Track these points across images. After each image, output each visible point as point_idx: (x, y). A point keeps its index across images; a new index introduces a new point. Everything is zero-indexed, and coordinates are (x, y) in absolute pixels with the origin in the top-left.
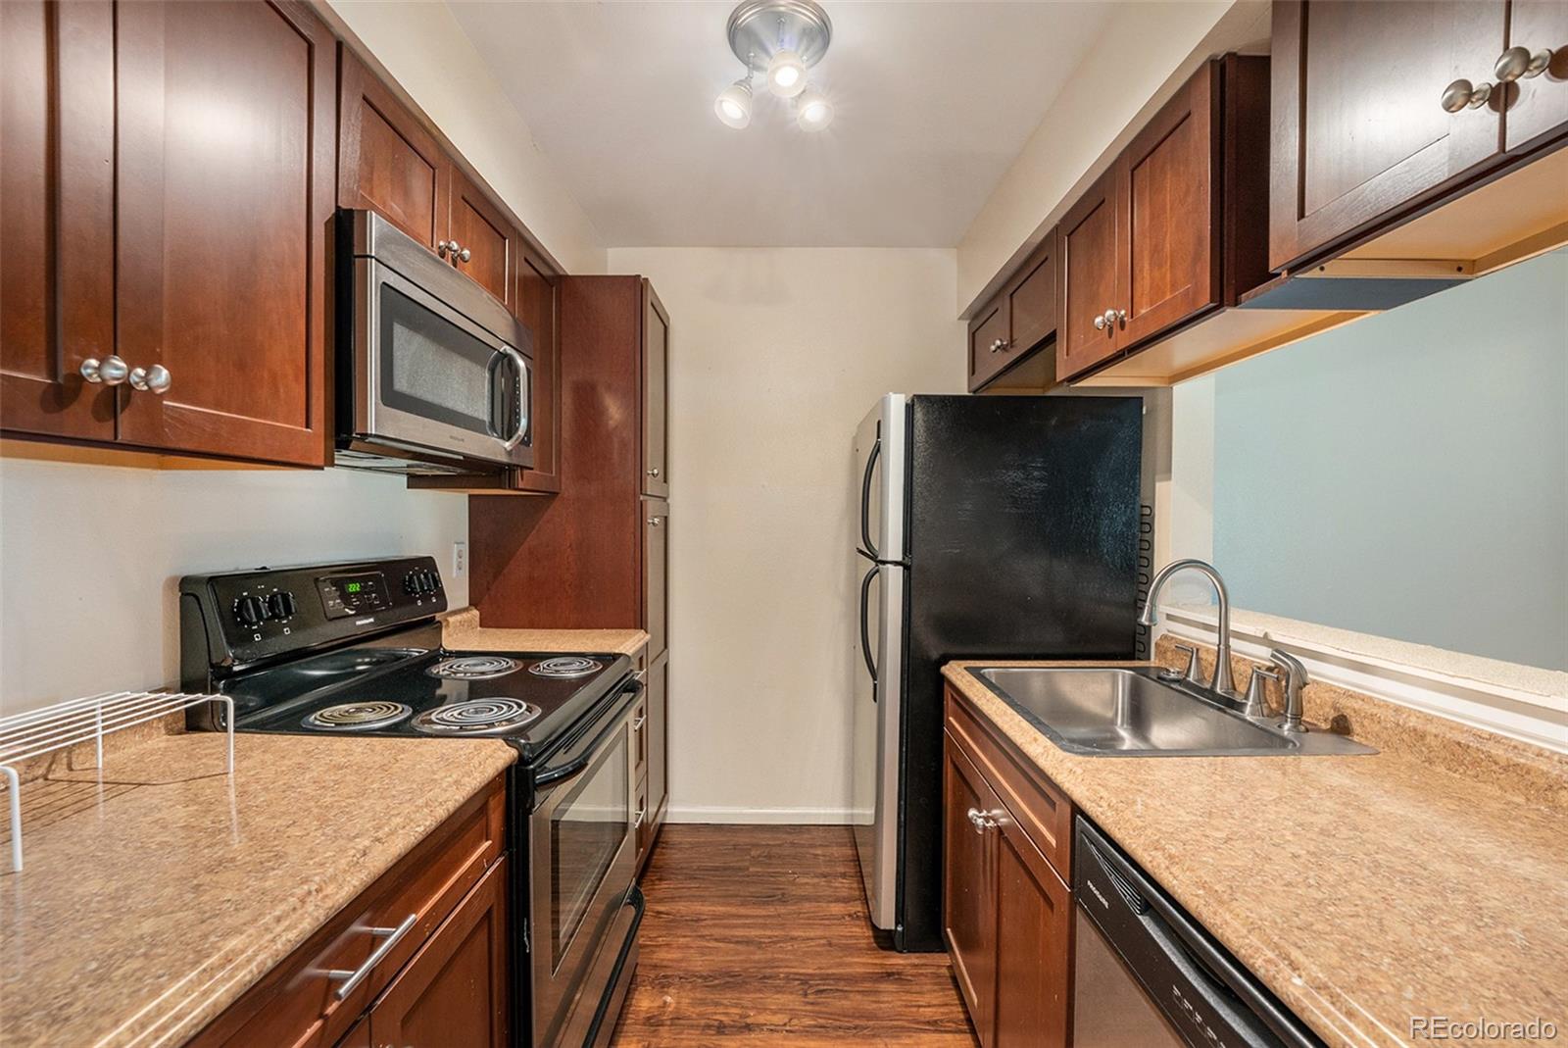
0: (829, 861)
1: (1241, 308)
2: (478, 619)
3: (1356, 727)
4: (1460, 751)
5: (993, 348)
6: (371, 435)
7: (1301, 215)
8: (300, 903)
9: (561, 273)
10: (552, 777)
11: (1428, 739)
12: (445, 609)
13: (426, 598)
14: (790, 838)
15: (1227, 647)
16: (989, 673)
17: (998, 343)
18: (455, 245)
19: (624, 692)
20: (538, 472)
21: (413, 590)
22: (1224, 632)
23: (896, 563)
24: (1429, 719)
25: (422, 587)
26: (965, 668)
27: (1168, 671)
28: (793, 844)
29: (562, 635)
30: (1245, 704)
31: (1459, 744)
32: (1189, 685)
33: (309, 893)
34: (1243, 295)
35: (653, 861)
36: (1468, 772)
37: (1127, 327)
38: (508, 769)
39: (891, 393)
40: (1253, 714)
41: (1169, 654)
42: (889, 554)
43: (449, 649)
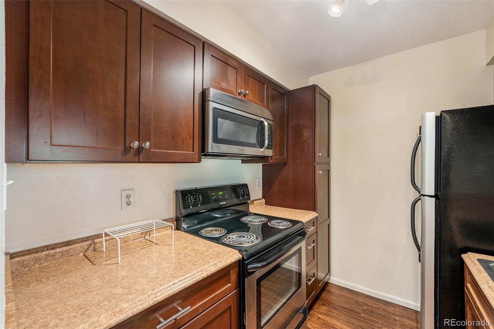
2: (264, 202)
6: (209, 152)
8: (148, 297)
9: (289, 90)
10: (258, 266)
12: (250, 200)
13: (243, 196)
18: (243, 91)
19: (299, 236)
20: (278, 157)
21: (239, 194)
23: (431, 196)
25: (241, 193)
26: (478, 259)
28: (384, 310)
29: (287, 210)
33: (152, 294)
35: (322, 296)
38: (239, 261)
39: (426, 112)
42: (426, 192)
43: (251, 212)
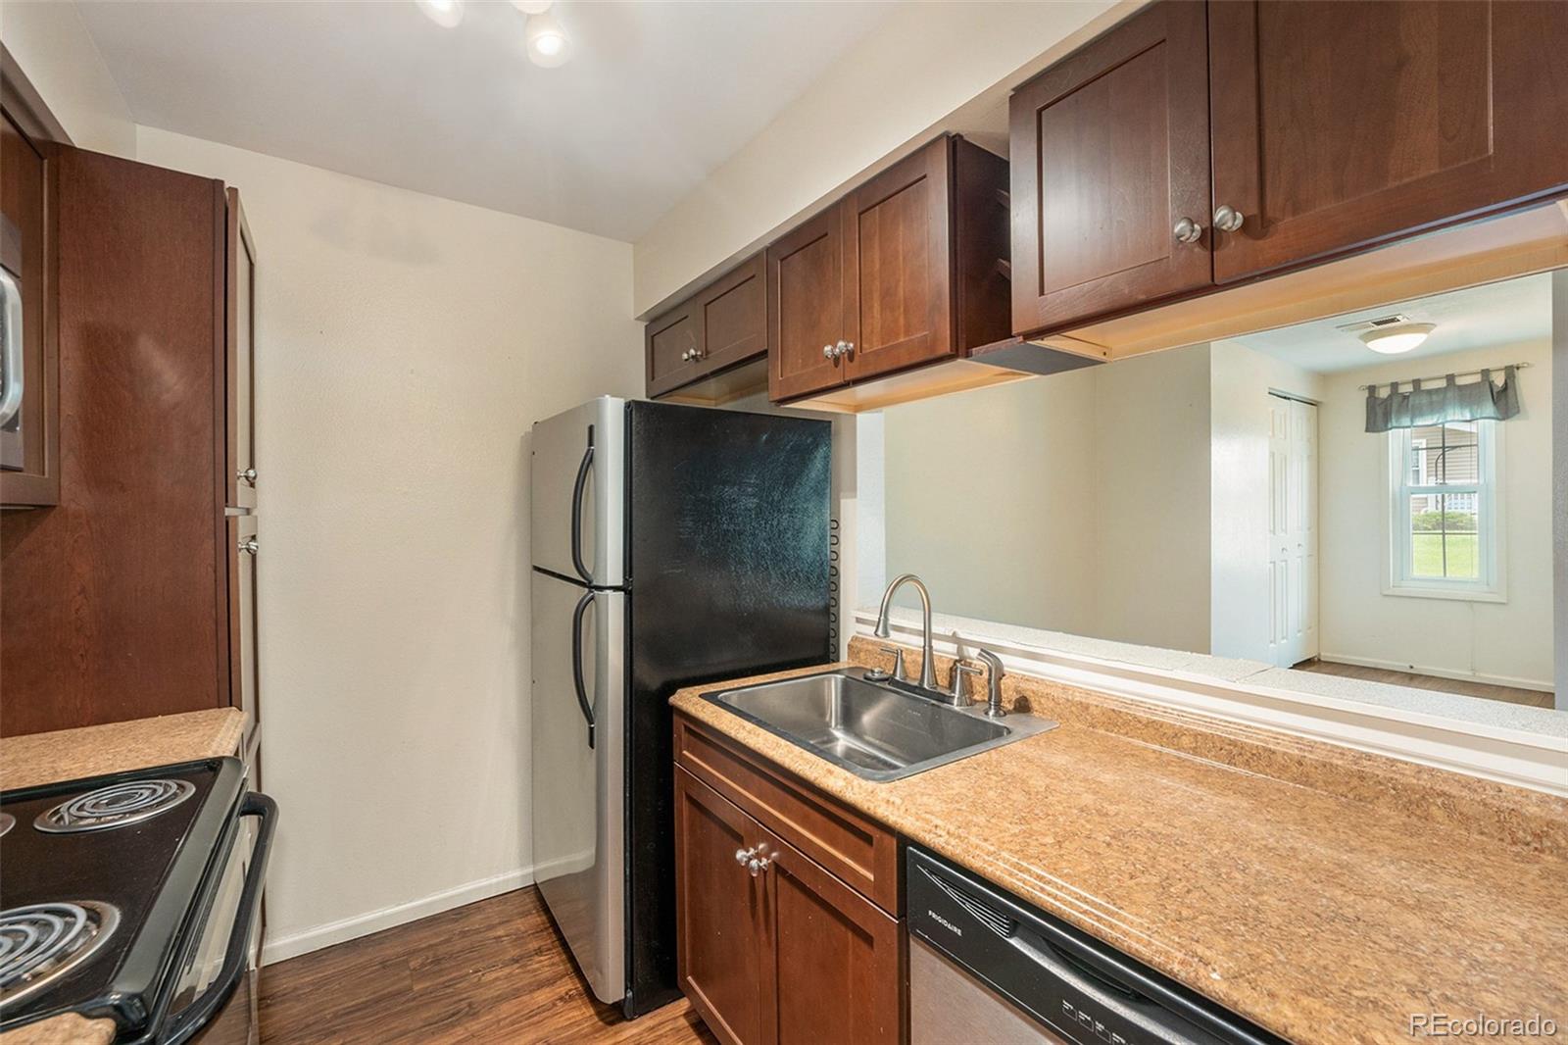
0: (515, 940)
1: (973, 360)
3: (1035, 705)
4: (1114, 716)
5: (685, 356)
7: (1042, 293)
11: (1092, 708)
14: (458, 927)
15: (931, 647)
16: (725, 697)
17: (692, 352)
22: (927, 634)
23: (616, 589)
24: (1088, 693)
26: (700, 696)
27: (873, 671)
28: (464, 934)
30: (953, 697)
31: (1113, 710)
32: (897, 684)
34: (974, 349)
36: (1121, 731)
37: (856, 358)
39: (607, 396)
40: (960, 705)
41: (862, 654)
42: (609, 580)
